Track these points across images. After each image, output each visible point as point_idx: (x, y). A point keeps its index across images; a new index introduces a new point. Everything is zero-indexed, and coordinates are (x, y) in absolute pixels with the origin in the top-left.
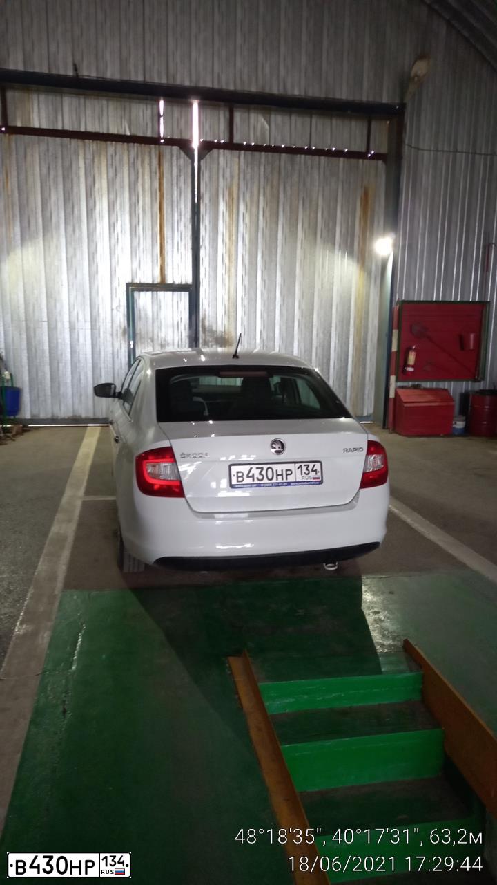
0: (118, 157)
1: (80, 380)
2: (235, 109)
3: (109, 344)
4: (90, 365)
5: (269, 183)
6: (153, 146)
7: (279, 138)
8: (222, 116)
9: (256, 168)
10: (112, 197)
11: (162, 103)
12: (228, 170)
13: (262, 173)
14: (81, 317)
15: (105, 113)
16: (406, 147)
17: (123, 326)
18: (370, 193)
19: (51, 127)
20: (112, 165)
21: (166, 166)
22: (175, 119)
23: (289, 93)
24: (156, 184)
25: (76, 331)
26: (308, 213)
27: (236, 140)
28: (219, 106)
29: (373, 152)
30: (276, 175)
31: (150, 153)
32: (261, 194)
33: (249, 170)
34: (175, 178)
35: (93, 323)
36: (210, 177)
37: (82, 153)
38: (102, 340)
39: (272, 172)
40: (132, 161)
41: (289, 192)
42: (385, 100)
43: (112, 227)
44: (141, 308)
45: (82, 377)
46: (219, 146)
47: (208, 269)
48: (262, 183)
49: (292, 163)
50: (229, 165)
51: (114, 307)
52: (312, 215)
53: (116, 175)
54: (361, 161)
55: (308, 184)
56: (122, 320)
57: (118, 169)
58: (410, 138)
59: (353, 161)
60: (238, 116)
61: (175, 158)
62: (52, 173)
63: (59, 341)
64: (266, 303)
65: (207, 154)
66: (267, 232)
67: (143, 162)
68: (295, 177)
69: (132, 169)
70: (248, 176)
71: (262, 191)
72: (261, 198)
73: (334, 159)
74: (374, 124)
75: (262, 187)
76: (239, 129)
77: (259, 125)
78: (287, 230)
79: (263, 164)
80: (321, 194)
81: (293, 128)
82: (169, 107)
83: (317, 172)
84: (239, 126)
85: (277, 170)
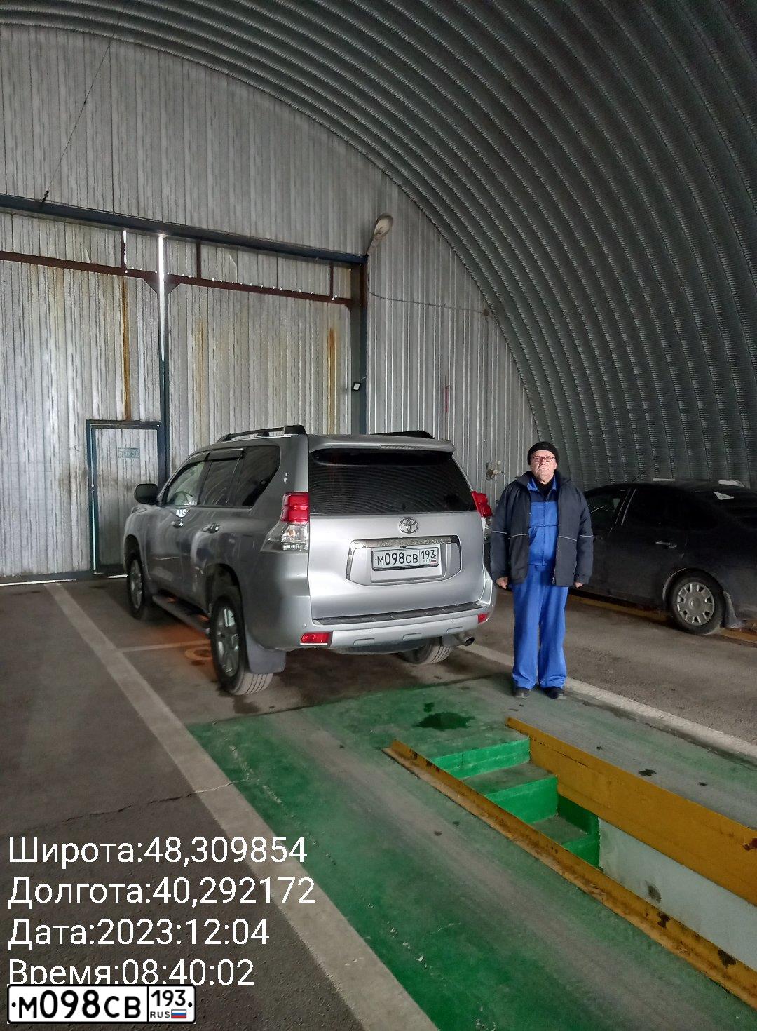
0: (76, 285)
2: (202, 246)
5: (239, 320)
6: (115, 276)
7: (246, 276)
8: (190, 250)
9: (225, 305)
10: (69, 326)
11: (125, 233)
12: (197, 306)
13: (231, 310)
14: (33, 458)
15: (62, 240)
16: (370, 294)
17: (82, 467)
18: (336, 334)
20: (70, 293)
21: (130, 297)
22: (139, 250)
23: (260, 236)
24: (119, 316)
25: (28, 473)
26: (278, 352)
27: (204, 276)
28: (186, 241)
29: (336, 297)
30: (245, 314)
31: (112, 283)
32: (231, 331)
33: (218, 306)
34: (141, 310)
35: (46, 464)
36: (178, 311)
37: (36, 279)
39: (241, 309)
40: (92, 290)
41: (258, 331)
42: (349, 251)
43: (70, 359)
44: (104, 447)
46: (187, 280)
47: (177, 405)
48: (231, 320)
49: (261, 301)
50: (197, 300)
51: (72, 445)
52: (283, 354)
53: (74, 304)
54: (325, 303)
55: (277, 323)
56: (82, 460)
57: (77, 298)
58: (373, 287)
59: (318, 303)
60: (205, 251)
61: (139, 289)
63: (6, 485)
65: (174, 288)
66: (238, 369)
67: (106, 292)
68: (264, 316)
69: (92, 299)
70: (217, 313)
71: (231, 327)
72: (231, 334)
73: (300, 301)
74: (335, 269)
75: (231, 324)
76: (207, 265)
77: (227, 261)
78: (257, 368)
79: (232, 301)
80: (289, 333)
81: (260, 268)
82: (133, 239)
83: (285, 312)
84: (206, 263)
85: (246, 308)
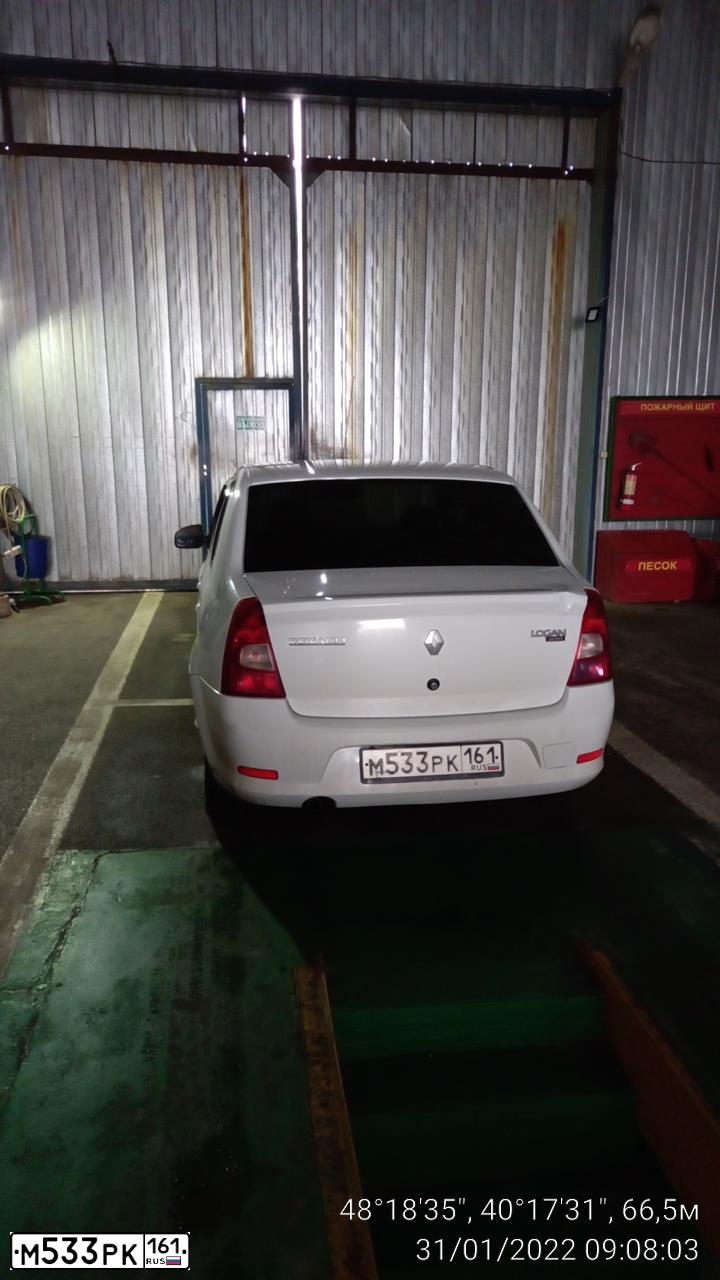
0: (178, 187)
1: (130, 523)
2: (358, 109)
3: (172, 470)
4: (144, 502)
5: (412, 220)
6: (231, 168)
7: (426, 149)
8: (339, 118)
9: (391, 198)
10: (171, 248)
11: (244, 100)
12: (349, 202)
13: (401, 205)
14: (129, 430)
15: (158, 119)
16: (624, 157)
17: (191, 444)
18: (568, 231)
19: (78, 144)
20: (171, 199)
21: (252, 197)
22: (264, 126)
23: (440, 78)
24: (237, 227)
25: (123, 450)
26: (471, 265)
27: (361, 155)
28: (333, 104)
29: (572, 168)
30: (422, 209)
31: (228, 178)
32: (400, 238)
33: (380, 200)
34: (266, 215)
35: (147, 439)
36: (321, 213)
37: (124, 182)
38: (160, 464)
39: (416, 204)
40: (200, 191)
41: (442, 234)
42: (589, 85)
43: (172, 293)
44: (218, 414)
45: (133, 520)
46: (335, 165)
47: (319, 355)
48: (400, 220)
49: (447, 188)
50: (349, 194)
51: (179, 413)
52: (479, 268)
53: (177, 214)
54: (553, 181)
55: (471, 220)
56: (190, 433)
57: (180, 205)
58: (630, 145)
59: (541, 182)
60: (362, 118)
61: (265, 185)
62: (82, 213)
63: (98, 466)
64: (409, 405)
65: (315, 179)
66: (409, 296)
67: (217, 192)
68: (452, 210)
69: (200, 205)
70: (379, 211)
71: (400, 232)
72: (400, 243)
73: (511, 180)
74: (573, 123)
75: (400, 227)
76: (364, 137)
77: (396, 129)
78: (439, 292)
79: (402, 191)
80: (491, 235)
81: (447, 134)
82: (255, 107)
83: (485, 201)
84: (364, 132)
85: (423, 200)
